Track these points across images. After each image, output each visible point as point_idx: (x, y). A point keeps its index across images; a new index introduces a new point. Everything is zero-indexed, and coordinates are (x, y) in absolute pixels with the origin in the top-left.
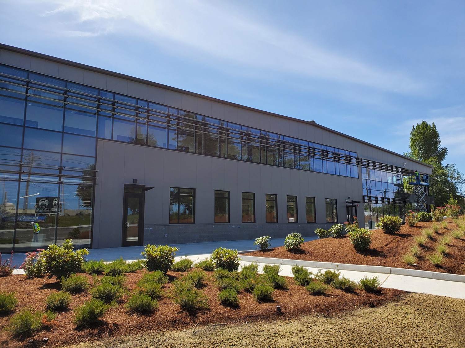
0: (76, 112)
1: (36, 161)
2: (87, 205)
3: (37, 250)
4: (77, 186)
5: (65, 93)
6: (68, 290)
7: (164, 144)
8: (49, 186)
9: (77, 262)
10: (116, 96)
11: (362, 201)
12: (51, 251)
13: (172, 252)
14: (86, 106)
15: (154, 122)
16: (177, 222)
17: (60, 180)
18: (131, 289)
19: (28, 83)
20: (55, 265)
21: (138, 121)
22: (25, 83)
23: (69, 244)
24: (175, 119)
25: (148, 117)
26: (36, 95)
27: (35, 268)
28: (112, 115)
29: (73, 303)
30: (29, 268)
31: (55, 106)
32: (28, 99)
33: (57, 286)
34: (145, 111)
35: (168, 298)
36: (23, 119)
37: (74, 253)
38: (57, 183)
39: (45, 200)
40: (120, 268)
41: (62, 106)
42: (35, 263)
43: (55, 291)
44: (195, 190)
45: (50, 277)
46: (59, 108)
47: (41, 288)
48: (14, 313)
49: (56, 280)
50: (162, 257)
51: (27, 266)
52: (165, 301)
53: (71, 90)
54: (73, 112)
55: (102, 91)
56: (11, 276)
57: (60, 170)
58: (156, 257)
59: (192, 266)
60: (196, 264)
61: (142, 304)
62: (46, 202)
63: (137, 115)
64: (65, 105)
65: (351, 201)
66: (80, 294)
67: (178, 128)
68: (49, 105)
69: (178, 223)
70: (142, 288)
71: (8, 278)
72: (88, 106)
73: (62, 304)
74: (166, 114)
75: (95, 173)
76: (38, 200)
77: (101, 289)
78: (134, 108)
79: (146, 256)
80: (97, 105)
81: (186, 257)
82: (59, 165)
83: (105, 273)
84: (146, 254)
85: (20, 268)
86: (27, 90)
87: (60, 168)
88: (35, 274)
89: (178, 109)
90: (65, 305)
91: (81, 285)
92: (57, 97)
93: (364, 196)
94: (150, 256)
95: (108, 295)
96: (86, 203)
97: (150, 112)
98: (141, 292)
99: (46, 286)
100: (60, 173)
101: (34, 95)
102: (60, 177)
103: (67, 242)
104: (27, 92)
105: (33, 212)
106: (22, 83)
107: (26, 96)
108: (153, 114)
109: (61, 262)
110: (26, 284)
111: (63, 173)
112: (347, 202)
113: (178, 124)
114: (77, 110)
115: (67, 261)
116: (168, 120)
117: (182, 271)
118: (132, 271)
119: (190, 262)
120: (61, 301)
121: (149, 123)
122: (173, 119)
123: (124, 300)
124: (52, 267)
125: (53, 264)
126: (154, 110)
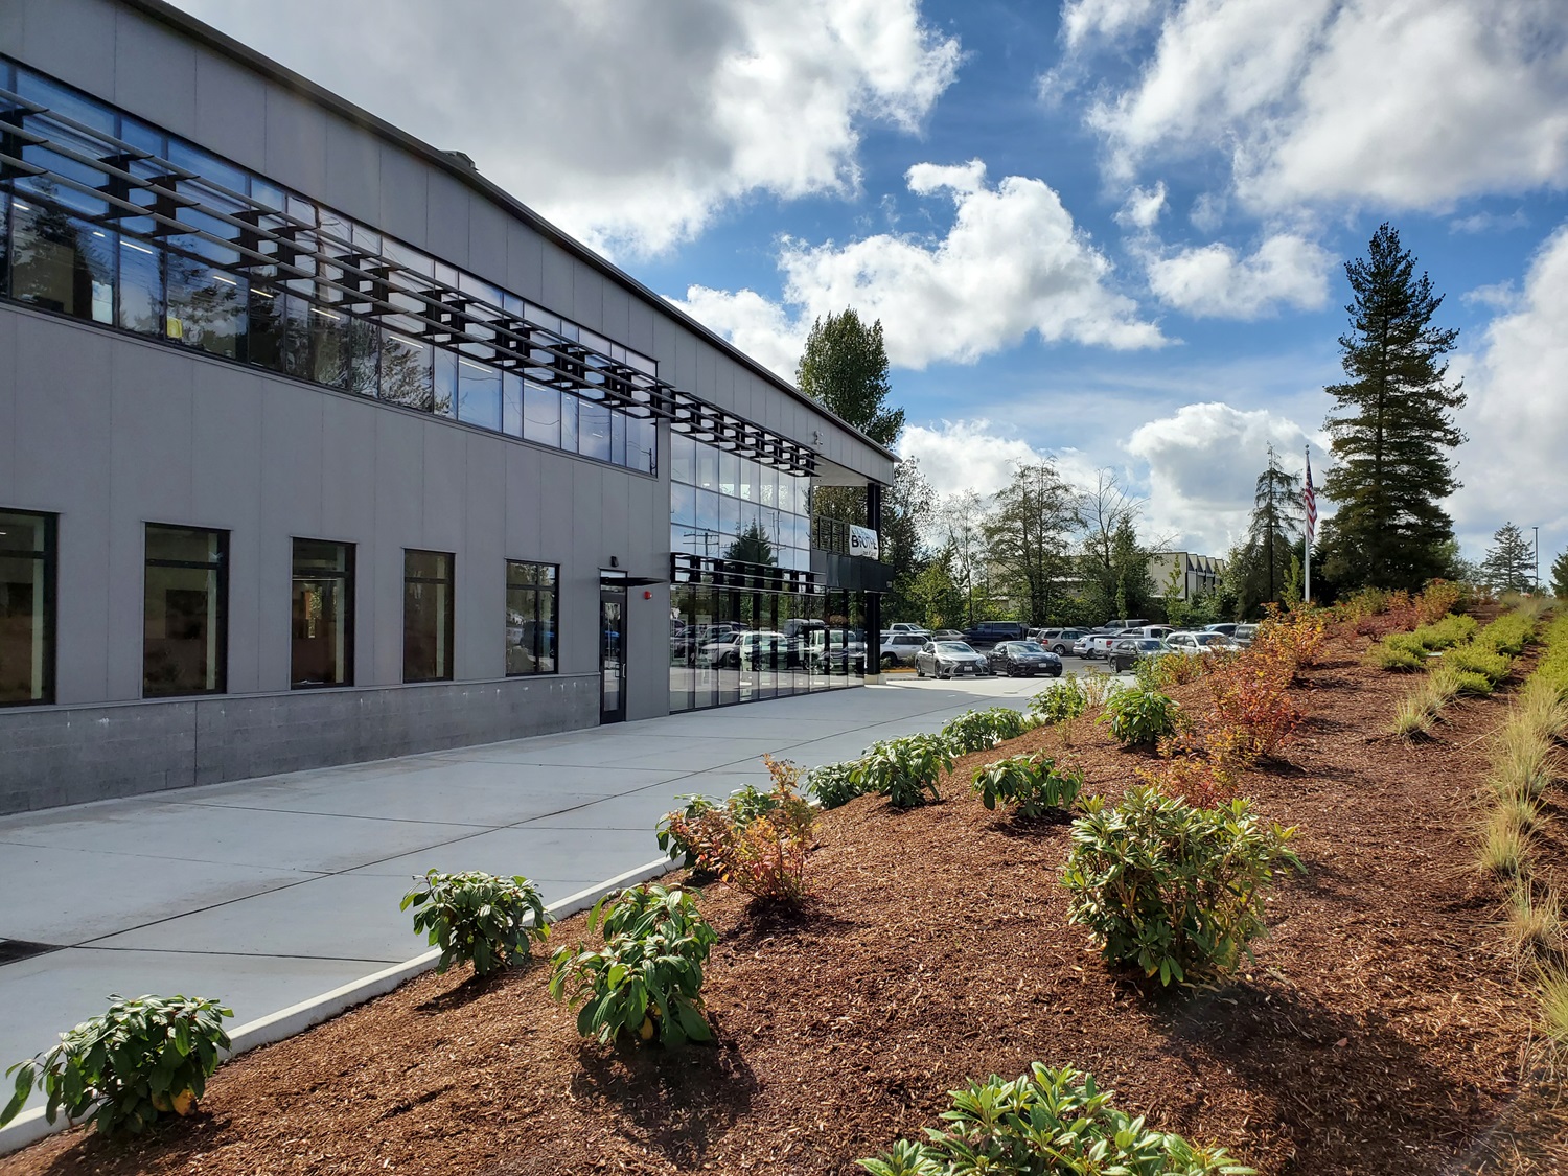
11: (664, 575)
65: (622, 576)
93: (673, 556)
112: (604, 581)
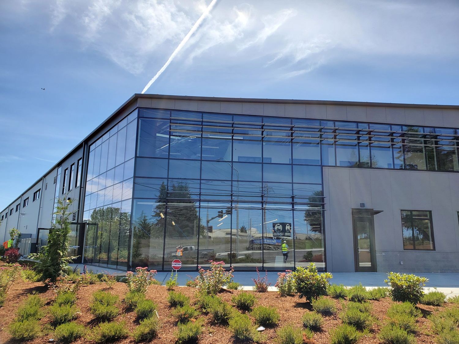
0: (301, 144)
1: (270, 191)
2: (314, 230)
3: (286, 271)
4: (305, 212)
5: (291, 129)
6: (318, 312)
7: (389, 164)
8: (284, 213)
9: (322, 285)
10: (336, 123)
12: (299, 273)
13: (420, 282)
14: (310, 137)
15: (376, 143)
16: (413, 248)
17: (293, 207)
18: (380, 318)
19: (262, 126)
20: (304, 286)
21: (360, 144)
22: (261, 127)
23: (313, 267)
24: (399, 136)
25: (370, 139)
26: (269, 135)
27: (286, 287)
28: (334, 142)
29: (325, 325)
30: (282, 287)
31: (284, 142)
32: (264, 139)
33: (308, 306)
34: (366, 133)
35: (425, 335)
36: (261, 157)
37: (319, 276)
38: (291, 210)
39: (279, 225)
40: (362, 294)
41: (289, 141)
42: (286, 283)
43: (307, 310)
44: (430, 212)
45: (301, 297)
46: (287, 143)
47: (295, 307)
48: (278, 326)
49: (306, 300)
50: (409, 287)
51: (280, 285)
52: (422, 337)
53: (296, 126)
54: (298, 145)
55: (323, 122)
56: (268, 292)
57: (293, 198)
58: (402, 286)
59: (445, 300)
60: (450, 299)
61: (397, 337)
62: (280, 227)
63: (358, 138)
64: (292, 139)
66: (329, 316)
67: (403, 145)
68: (279, 142)
69: (415, 249)
70: (393, 320)
71: (266, 294)
72: (311, 137)
73: (317, 325)
74: (388, 133)
75: (323, 199)
76: (274, 225)
77: (350, 314)
78: (355, 132)
79: (390, 284)
80: (319, 135)
81: (436, 289)
82: (291, 194)
83: (348, 298)
84: (390, 282)
85: (275, 286)
86: (263, 132)
87: (292, 196)
88: (287, 293)
89: (402, 125)
90: (319, 326)
91: (329, 308)
92: (285, 134)
94: (394, 284)
95: (358, 322)
96: (314, 228)
97: (372, 133)
98: (393, 324)
99: (299, 305)
100: (293, 200)
101: (267, 135)
102: (293, 204)
103: (311, 266)
104: (262, 135)
105: (272, 236)
106: (259, 127)
107: (262, 137)
108: (375, 135)
109: (309, 284)
110: (282, 301)
111: (295, 200)
113: (403, 141)
114: (301, 143)
115: (314, 284)
116: (391, 138)
117: (434, 305)
118: (375, 299)
119: (442, 296)
120: (315, 321)
121: (371, 145)
122: (397, 137)
123: (375, 330)
124: (302, 288)
125: (302, 285)
126: (375, 130)
